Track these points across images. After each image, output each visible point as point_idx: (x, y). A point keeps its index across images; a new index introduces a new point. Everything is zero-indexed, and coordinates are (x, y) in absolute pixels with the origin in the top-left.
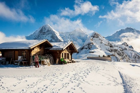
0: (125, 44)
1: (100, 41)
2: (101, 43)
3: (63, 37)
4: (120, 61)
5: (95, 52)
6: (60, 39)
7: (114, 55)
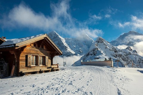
0: (129, 48)
1: (105, 46)
2: (106, 48)
3: (69, 43)
4: (125, 67)
5: (100, 58)
6: (66, 45)
7: (119, 61)
